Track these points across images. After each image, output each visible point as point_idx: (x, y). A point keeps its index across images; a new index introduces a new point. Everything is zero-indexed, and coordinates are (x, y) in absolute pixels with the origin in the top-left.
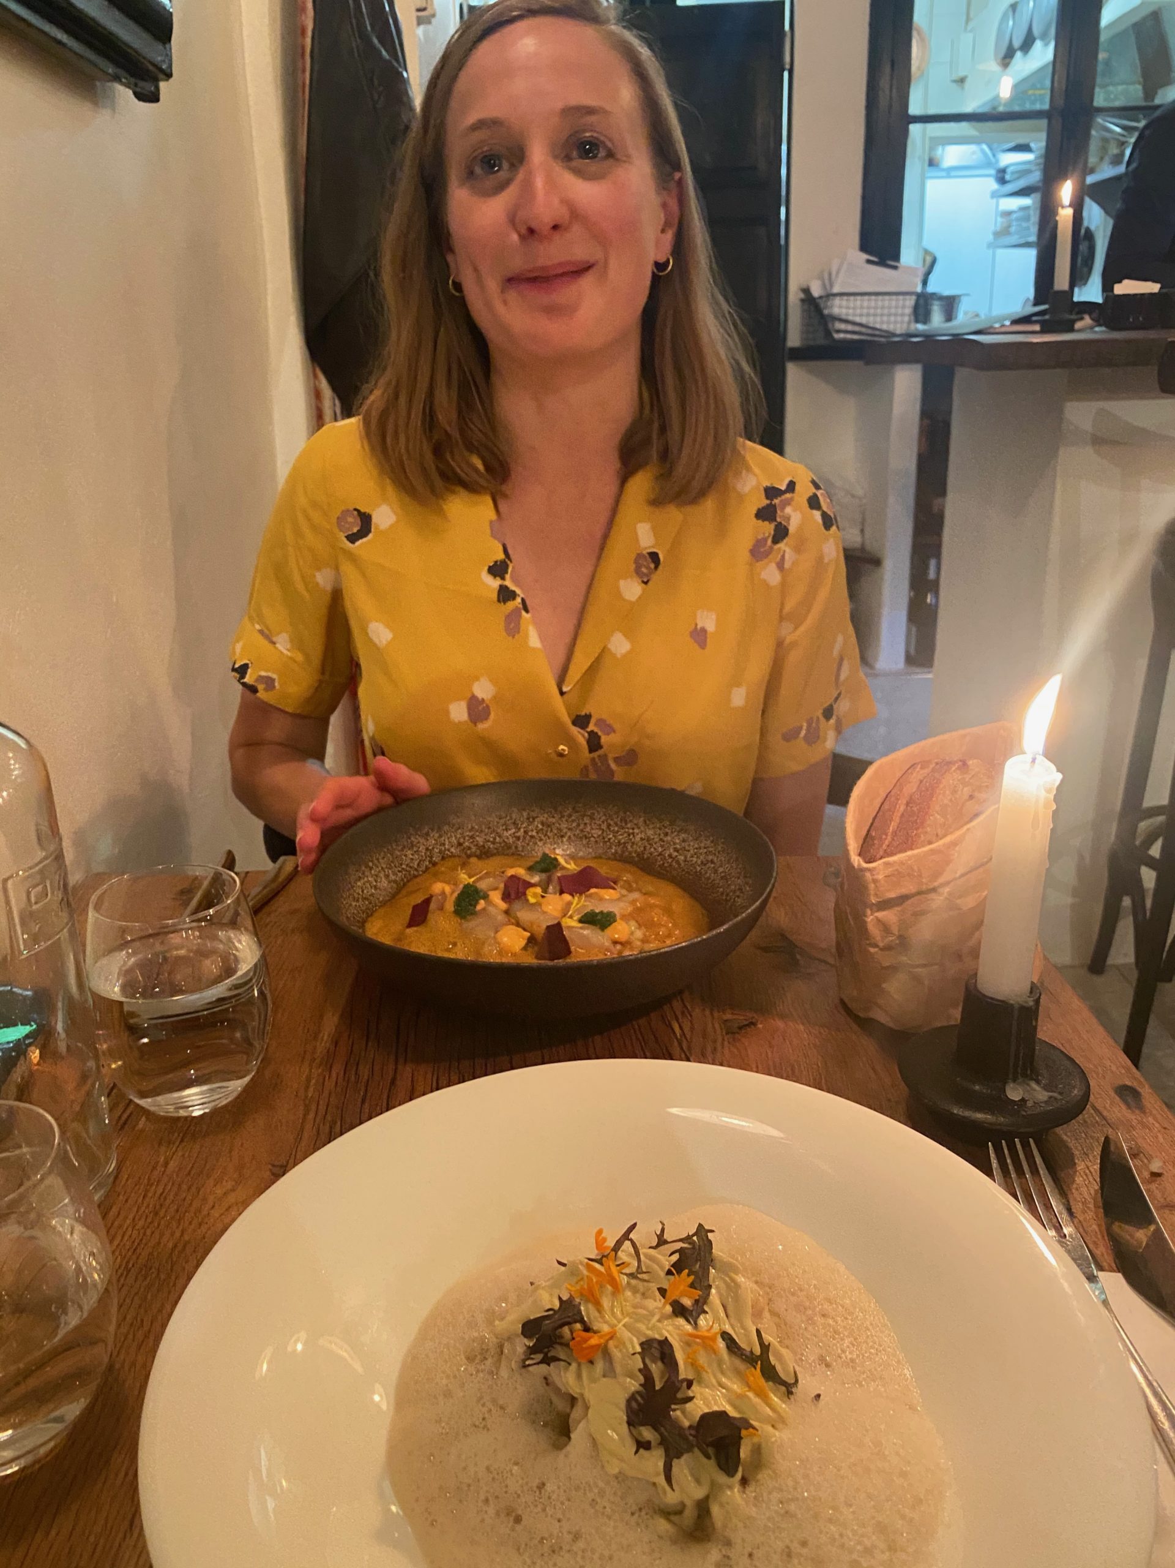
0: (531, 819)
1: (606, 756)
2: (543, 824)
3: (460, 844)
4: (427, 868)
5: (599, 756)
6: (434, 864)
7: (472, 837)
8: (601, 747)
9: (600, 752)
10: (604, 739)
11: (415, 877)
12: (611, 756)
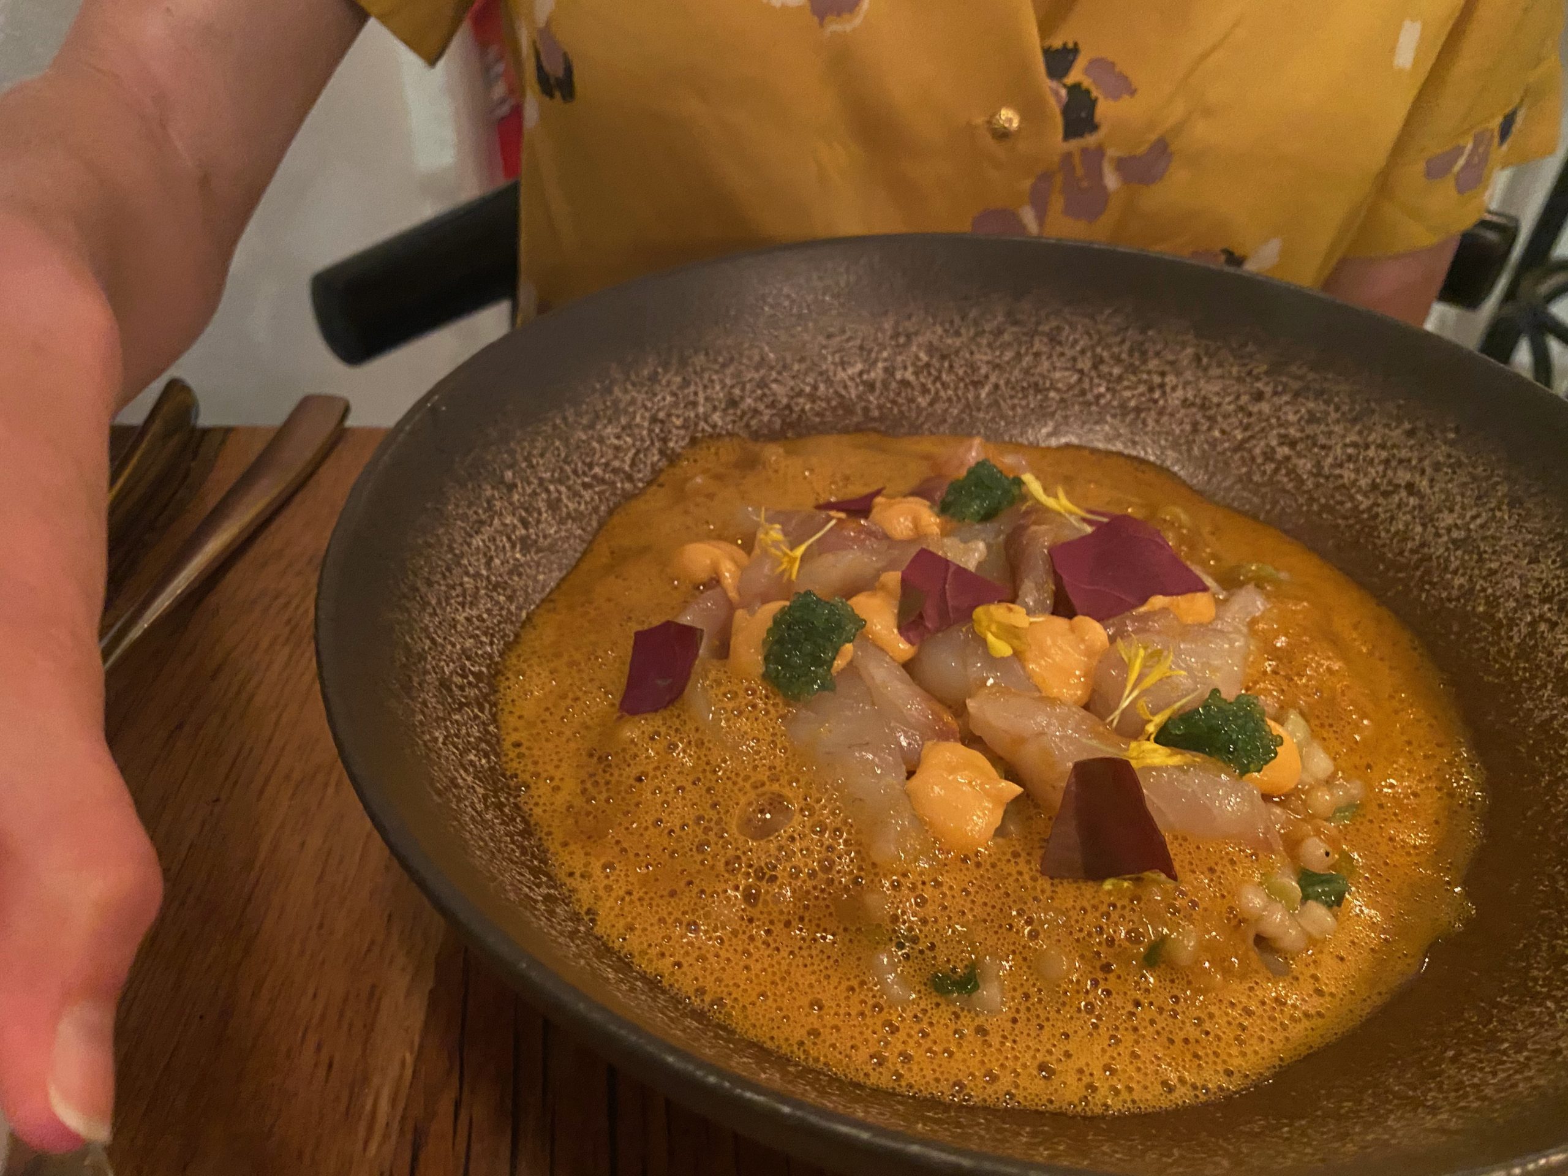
0: (902, 339)
1: (1100, 151)
2: (931, 349)
3: (733, 403)
4: (656, 472)
5: (1084, 151)
6: (673, 459)
7: (762, 384)
8: (1094, 127)
9: (1091, 140)
10: (1105, 109)
11: (628, 497)
12: (1111, 152)
